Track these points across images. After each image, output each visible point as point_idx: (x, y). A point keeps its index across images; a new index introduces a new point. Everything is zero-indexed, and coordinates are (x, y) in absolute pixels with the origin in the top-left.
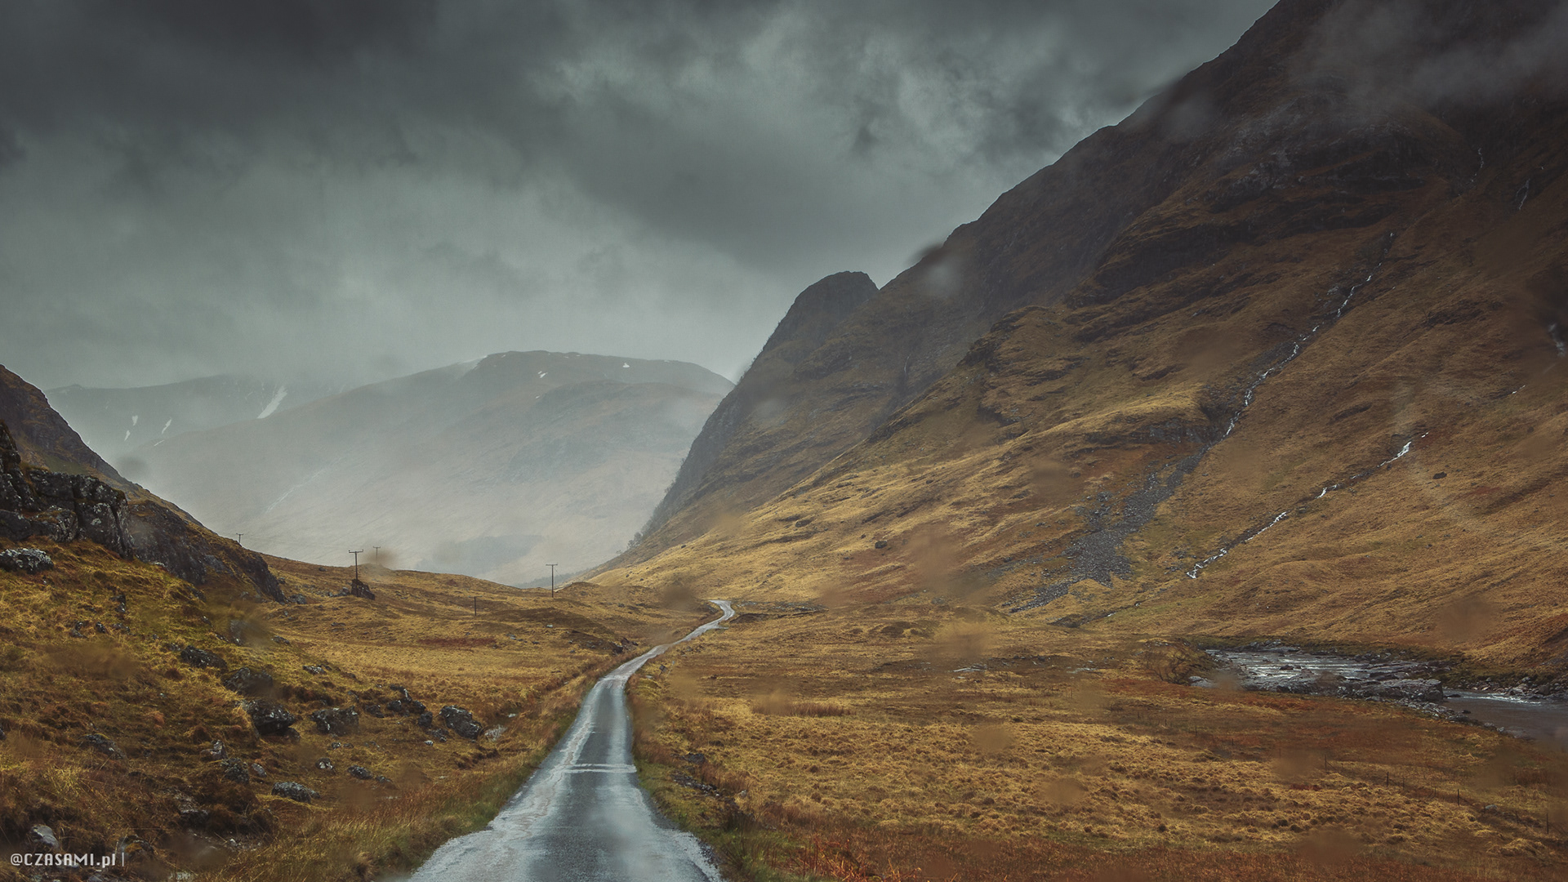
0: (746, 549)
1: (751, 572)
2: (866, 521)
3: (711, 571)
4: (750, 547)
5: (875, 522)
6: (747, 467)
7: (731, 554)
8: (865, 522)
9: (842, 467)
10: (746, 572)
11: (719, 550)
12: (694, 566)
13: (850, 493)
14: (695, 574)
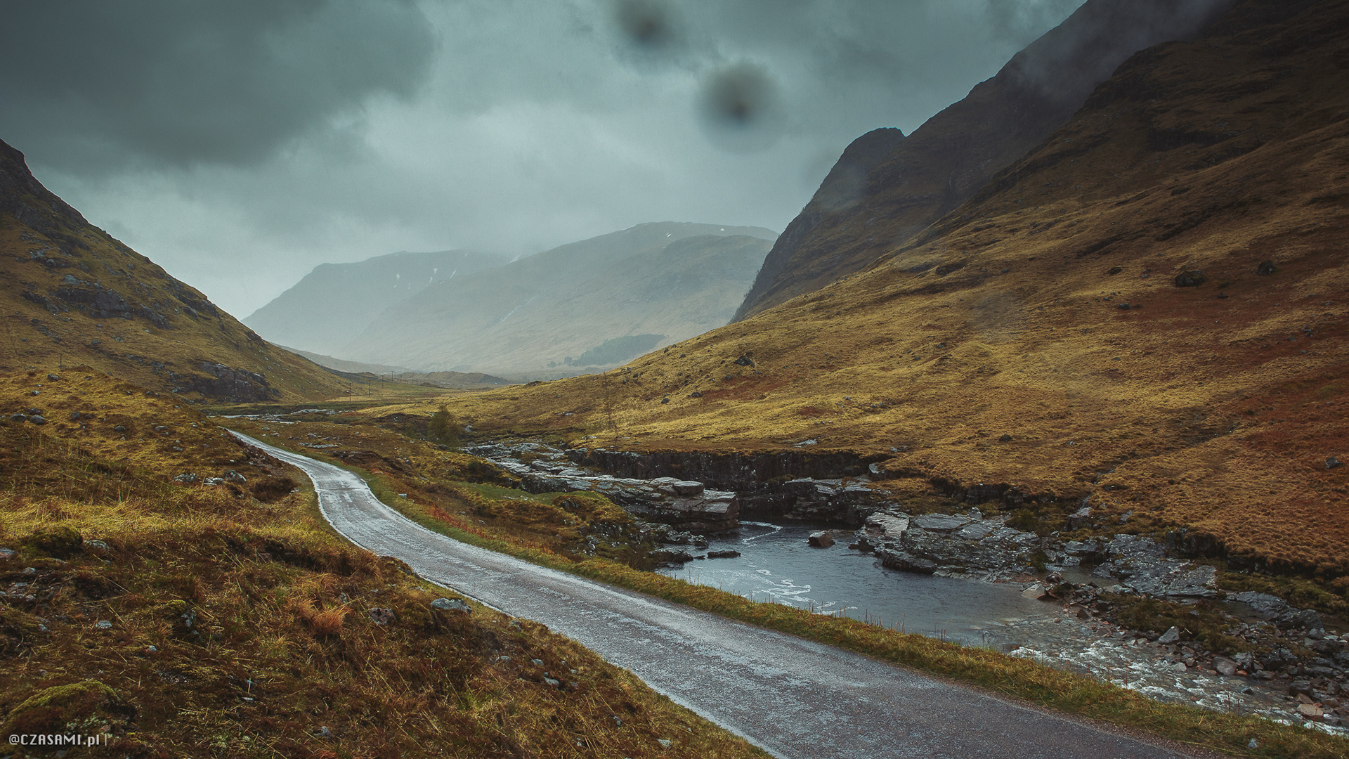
0: (863, 306)
1: (891, 340)
2: (1085, 254)
3: (809, 340)
4: (870, 304)
5: (1106, 253)
6: (813, 267)
7: (838, 313)
8: (1081, 255)
9: (954, 223)
10: (880, 341)
11: (815, 310)
12: (776, 333)
13: (999, 236)
14: (779, 345)
